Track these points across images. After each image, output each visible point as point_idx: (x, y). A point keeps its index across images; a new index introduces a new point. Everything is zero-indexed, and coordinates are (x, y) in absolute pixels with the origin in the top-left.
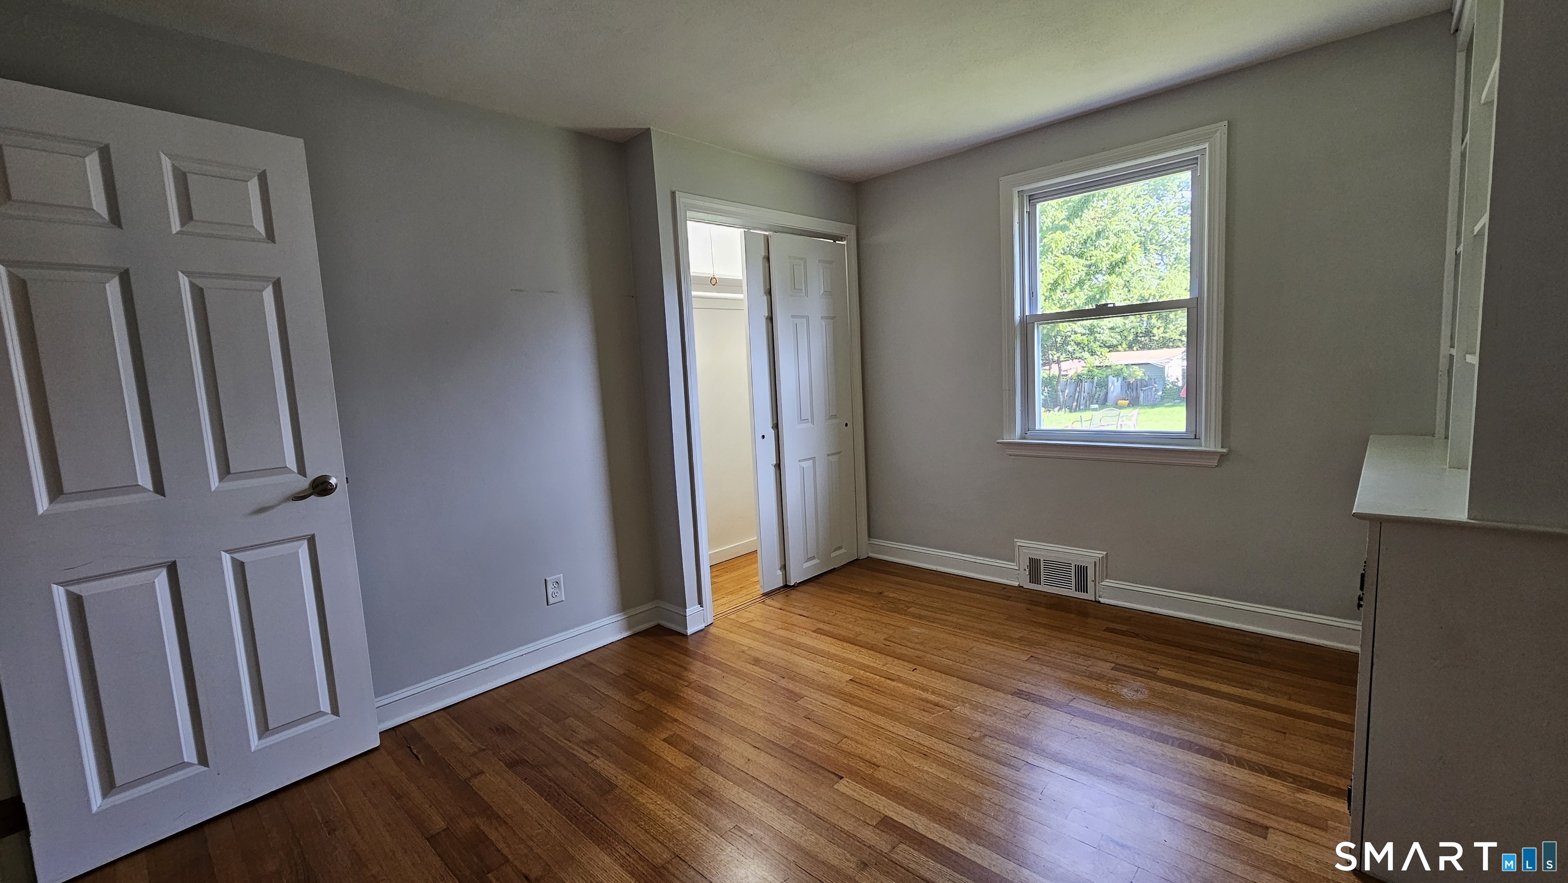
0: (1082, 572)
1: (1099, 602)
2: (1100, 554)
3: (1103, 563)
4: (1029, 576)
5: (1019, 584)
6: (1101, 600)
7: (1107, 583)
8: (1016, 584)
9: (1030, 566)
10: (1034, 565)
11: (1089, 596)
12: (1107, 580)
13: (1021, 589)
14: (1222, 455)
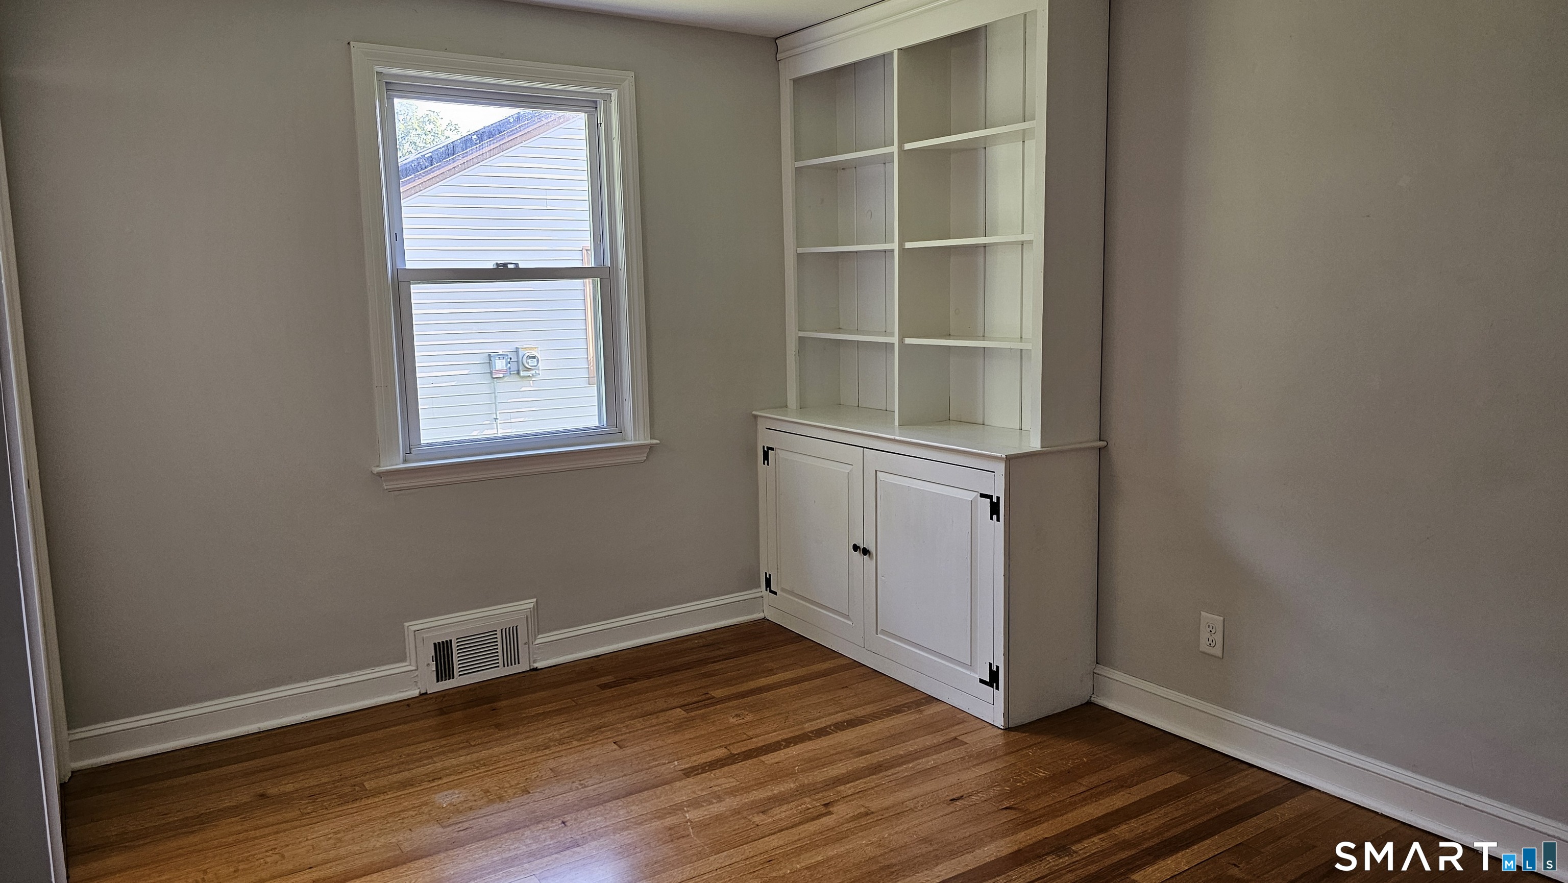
0: (511, 635)
1: (536, 669)
2: (530, 603)
3: (534, 615)
4: (435, 673)
5: (420, 692)
6: (539, 665)
7: (541, 639)
8: (415, 693)
9: (436, 658)
10: (443, 653)
11: (523, 667)
12: (540, 636)
13: (425, 697)
14: (651, 447)
